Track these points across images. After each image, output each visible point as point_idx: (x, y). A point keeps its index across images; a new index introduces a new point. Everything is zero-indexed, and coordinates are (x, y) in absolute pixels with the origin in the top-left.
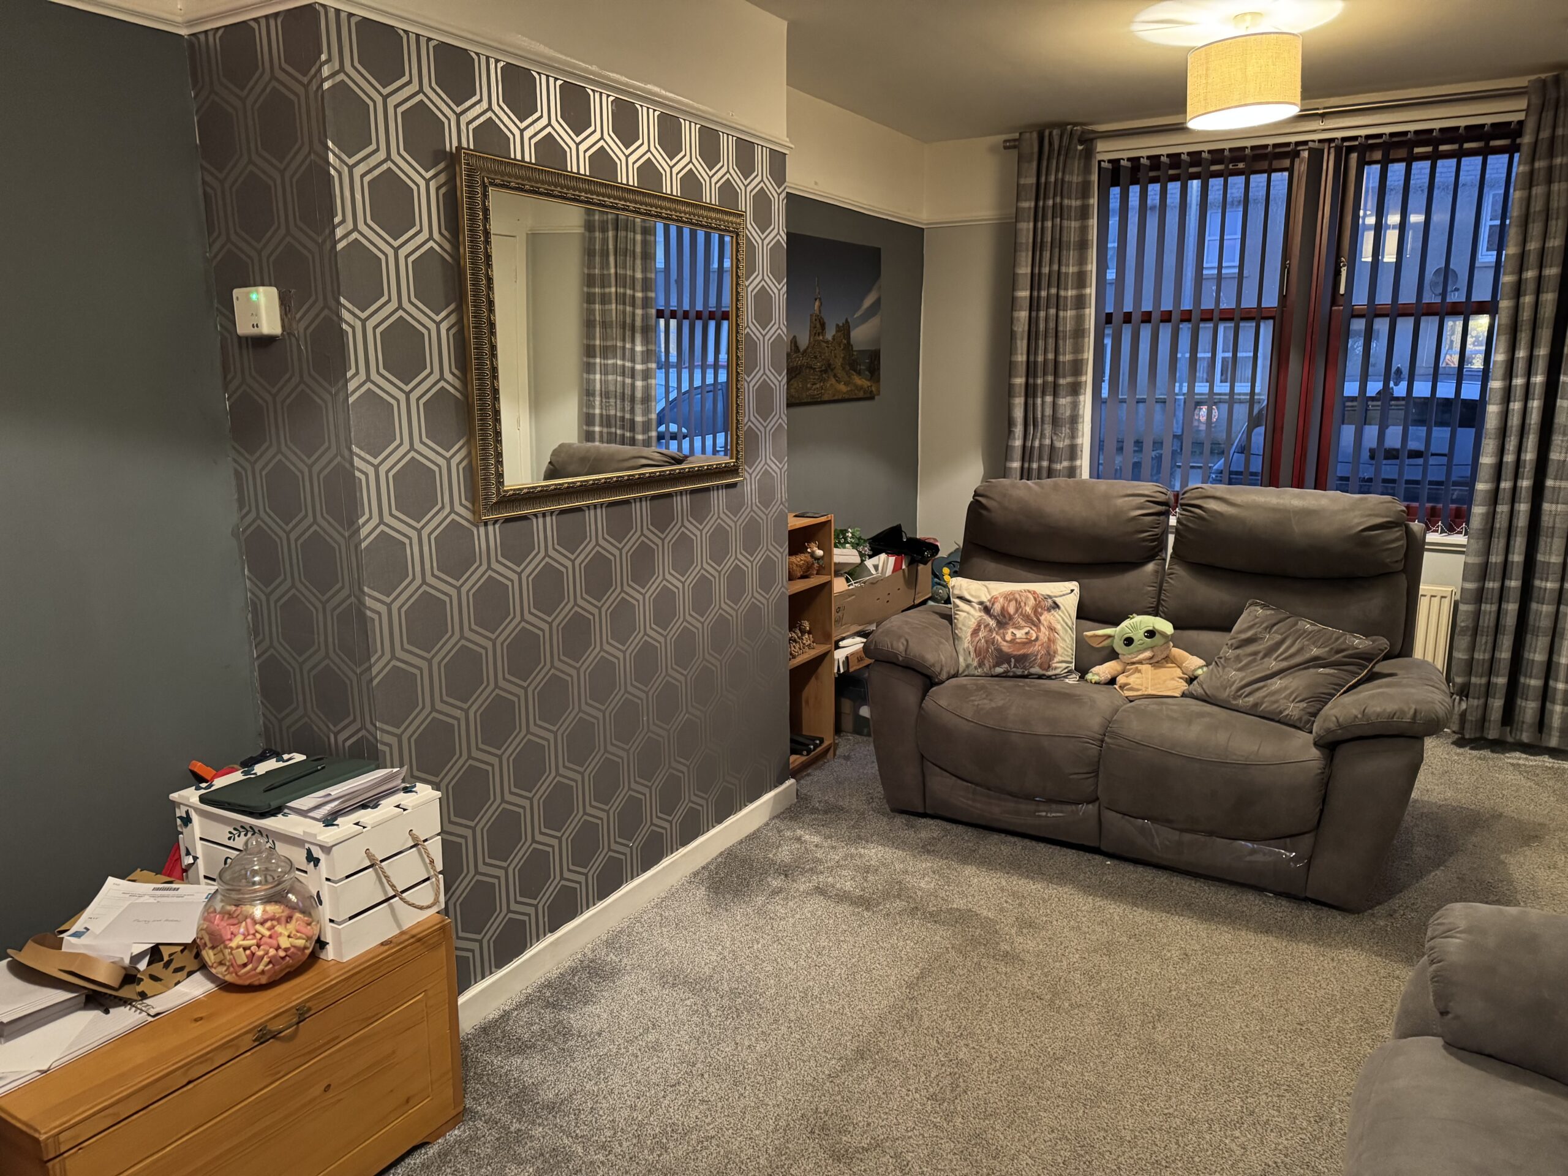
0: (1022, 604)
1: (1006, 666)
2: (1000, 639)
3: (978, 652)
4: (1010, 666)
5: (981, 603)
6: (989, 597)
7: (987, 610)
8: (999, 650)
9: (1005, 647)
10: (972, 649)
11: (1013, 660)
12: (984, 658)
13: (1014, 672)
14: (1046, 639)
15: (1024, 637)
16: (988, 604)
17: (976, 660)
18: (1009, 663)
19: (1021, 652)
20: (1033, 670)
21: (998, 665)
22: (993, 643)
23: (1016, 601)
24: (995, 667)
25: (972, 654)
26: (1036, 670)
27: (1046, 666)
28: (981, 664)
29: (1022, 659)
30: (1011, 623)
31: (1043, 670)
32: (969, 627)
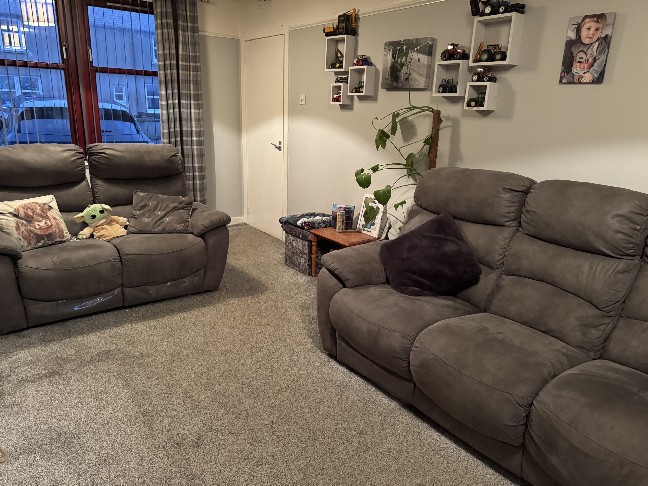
0: (35, 210)
1: (43, 241)
2: (33, 229)
3: (25, 238)
4: (45, 241)
5: (10, 213)
6: (13, 210)
7: (15, 216)
8: (36, 234)
9: (39, 232)
10: (21, 238)
11: (45, 238)
12: (30, 240)
13: (47, 243)
14: (55, 224)
15: (45, 225)
16: (15, 213)
17: (26, 242)
18: (44, 239)
19: (48, 232)
20: (57, 240)
21: (38, 241)
22: (31, 232)
23: (30, 208)
24: (37, 243)
25: (22, 239)
26: (58, 239)
27: (62, 236)
28: (29, 244)
29: (50, 236)
30: (34, 220)
31: (61, 239)
32: (12, 227)
